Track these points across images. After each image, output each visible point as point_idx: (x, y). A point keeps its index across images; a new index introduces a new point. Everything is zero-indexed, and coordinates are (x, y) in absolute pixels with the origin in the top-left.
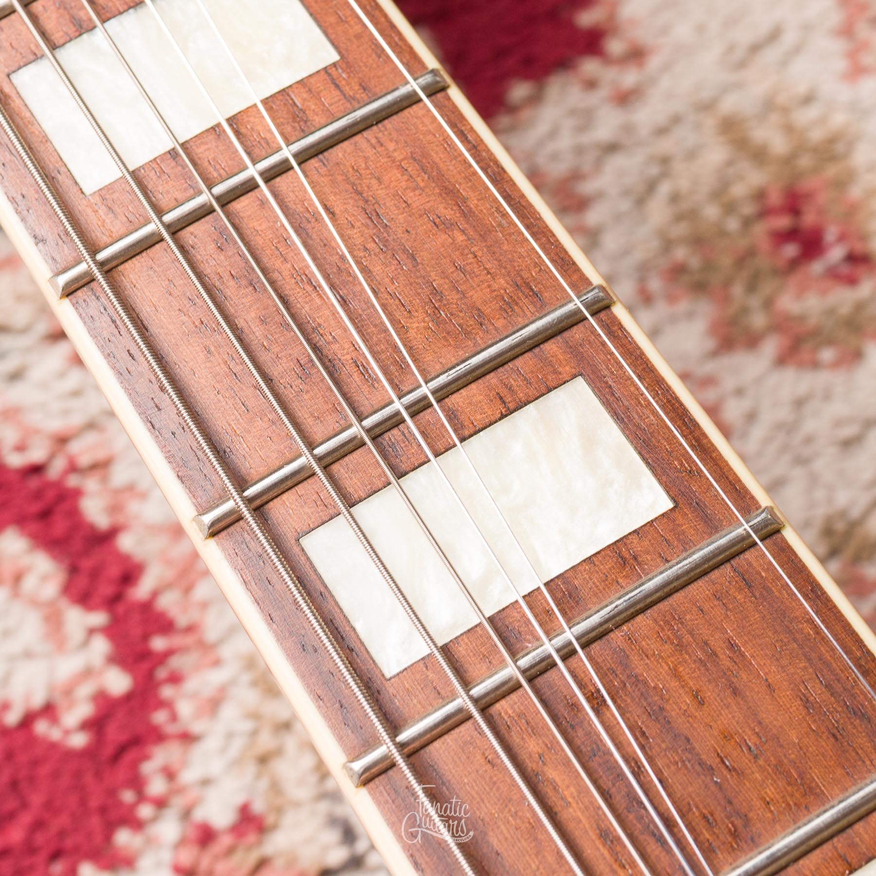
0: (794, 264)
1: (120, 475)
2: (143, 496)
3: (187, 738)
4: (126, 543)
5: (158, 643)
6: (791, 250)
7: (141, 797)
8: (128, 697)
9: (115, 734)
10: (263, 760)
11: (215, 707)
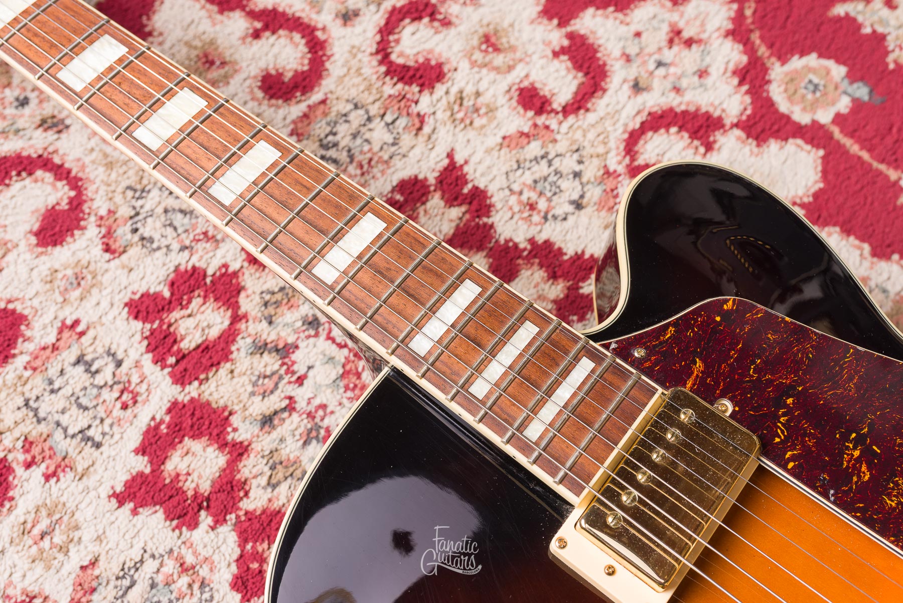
0: (209, 68)
1: (61, 152)
2: (68, 155)
3: (92, 200)
4: (67, 165)
6: (207, 65)
7: (84, 214)
8: (76, 196)
9: (75, 203)
10: (111, 199)
11: (97, 192)
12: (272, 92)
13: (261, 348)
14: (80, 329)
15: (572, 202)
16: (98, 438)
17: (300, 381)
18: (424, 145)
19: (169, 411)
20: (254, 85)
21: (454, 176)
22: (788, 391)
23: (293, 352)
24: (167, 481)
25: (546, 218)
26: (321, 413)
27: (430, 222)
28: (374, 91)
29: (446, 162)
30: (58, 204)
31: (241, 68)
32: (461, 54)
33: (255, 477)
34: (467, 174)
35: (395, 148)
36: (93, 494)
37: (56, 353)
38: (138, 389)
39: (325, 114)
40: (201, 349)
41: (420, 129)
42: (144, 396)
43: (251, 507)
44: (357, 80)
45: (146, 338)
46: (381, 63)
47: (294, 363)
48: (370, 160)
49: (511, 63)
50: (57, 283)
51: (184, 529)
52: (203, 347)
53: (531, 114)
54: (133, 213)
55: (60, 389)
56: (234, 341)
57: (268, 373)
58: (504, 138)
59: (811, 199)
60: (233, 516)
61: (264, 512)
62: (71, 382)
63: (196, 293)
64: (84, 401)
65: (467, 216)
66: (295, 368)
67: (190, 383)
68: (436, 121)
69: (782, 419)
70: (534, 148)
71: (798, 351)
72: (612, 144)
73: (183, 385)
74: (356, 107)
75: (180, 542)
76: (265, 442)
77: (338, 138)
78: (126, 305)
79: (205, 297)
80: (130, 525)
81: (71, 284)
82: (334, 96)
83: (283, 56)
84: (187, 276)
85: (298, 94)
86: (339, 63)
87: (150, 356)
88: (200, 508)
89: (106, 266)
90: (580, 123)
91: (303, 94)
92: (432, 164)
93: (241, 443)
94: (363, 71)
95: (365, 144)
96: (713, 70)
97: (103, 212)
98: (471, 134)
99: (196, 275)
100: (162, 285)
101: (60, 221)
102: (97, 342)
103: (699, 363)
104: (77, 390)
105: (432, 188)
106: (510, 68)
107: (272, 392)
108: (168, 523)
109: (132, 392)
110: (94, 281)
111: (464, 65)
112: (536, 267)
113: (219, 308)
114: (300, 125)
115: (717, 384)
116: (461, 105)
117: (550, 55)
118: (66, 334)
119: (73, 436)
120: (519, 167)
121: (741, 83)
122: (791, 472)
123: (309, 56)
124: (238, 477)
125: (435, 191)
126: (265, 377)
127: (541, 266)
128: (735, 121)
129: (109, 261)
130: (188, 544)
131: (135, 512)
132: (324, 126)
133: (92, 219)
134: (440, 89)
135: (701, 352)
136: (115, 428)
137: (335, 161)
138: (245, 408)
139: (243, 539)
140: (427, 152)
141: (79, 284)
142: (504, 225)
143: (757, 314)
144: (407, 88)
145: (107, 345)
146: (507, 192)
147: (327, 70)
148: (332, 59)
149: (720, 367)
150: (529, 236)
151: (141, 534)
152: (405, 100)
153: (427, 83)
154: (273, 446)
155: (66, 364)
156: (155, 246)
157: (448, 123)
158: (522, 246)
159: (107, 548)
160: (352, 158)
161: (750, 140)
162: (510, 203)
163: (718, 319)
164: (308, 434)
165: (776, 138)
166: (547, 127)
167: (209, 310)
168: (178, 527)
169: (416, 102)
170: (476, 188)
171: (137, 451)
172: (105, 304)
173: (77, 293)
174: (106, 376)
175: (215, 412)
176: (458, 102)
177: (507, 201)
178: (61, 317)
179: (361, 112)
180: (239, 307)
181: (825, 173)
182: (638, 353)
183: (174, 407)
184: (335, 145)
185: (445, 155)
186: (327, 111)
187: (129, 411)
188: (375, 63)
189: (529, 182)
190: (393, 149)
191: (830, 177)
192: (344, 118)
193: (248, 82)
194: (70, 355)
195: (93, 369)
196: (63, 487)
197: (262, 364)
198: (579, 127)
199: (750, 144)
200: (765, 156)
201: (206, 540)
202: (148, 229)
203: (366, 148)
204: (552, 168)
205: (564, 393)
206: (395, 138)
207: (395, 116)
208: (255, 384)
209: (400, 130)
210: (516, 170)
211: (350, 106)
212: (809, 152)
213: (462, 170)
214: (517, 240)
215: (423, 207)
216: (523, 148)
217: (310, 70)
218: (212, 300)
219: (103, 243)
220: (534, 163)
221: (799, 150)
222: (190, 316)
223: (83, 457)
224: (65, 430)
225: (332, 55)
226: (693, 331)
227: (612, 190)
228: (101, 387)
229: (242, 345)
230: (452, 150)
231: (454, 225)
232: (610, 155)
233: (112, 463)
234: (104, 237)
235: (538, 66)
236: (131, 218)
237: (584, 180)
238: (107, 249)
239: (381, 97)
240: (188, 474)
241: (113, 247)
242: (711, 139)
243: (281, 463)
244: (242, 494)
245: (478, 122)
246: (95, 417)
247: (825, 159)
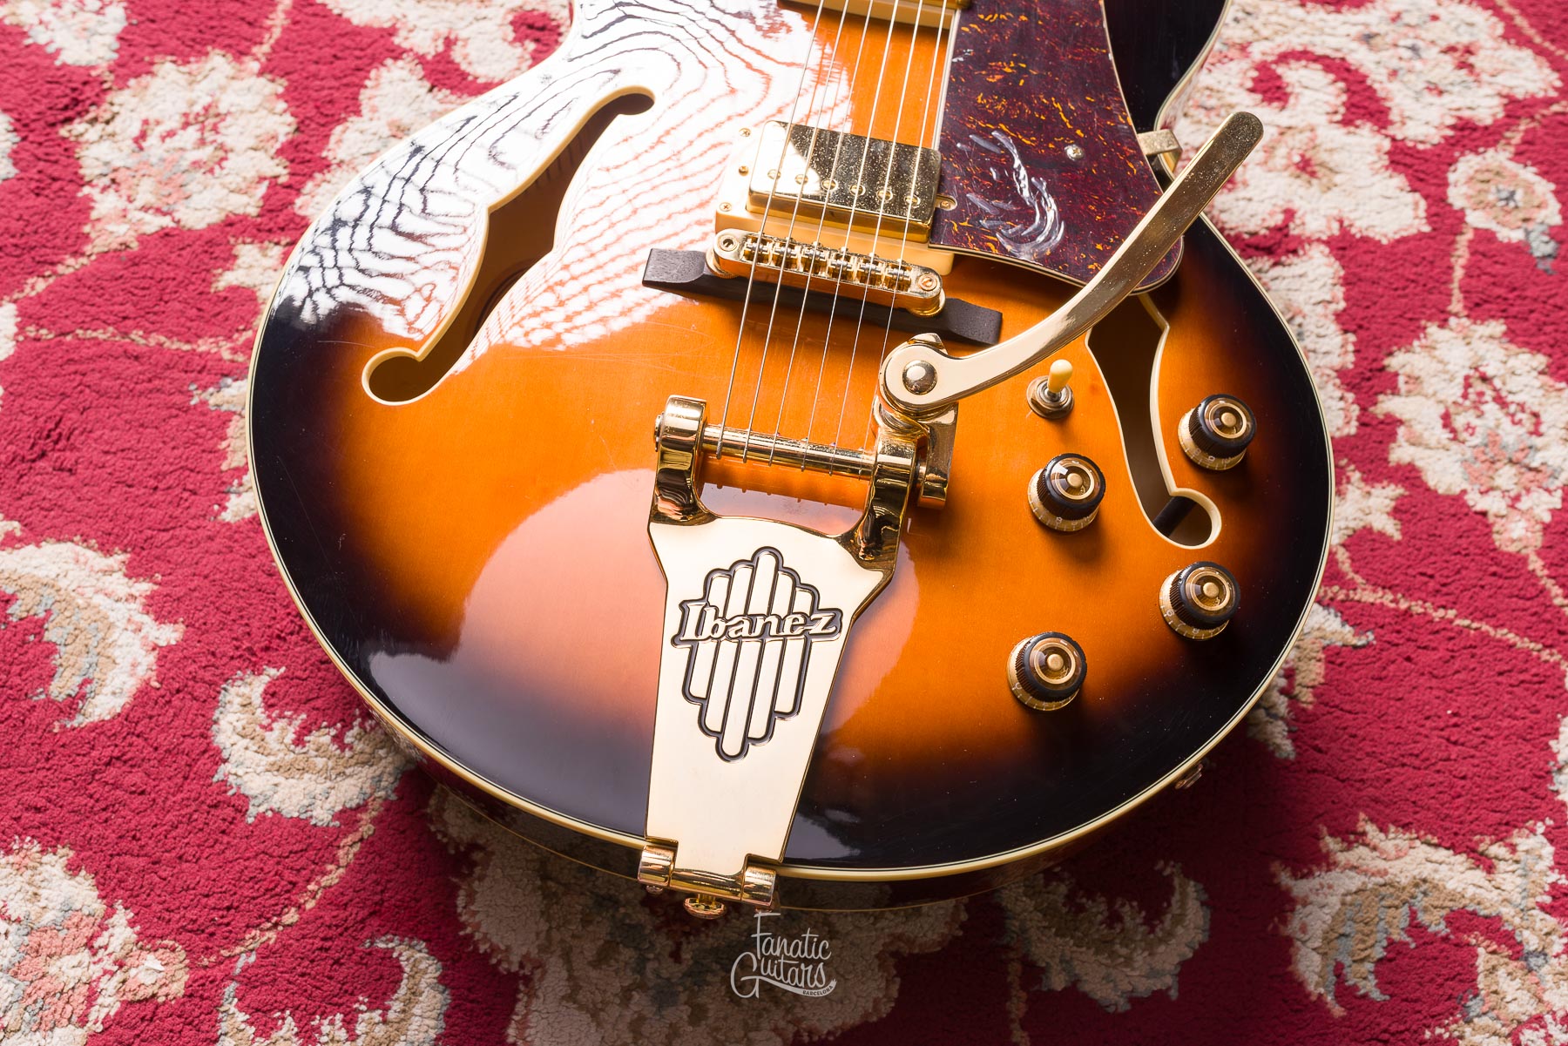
59: (1358, 236)
72: (1281, 40)
96: (1446, 99)
121: (1453, 127)
128: (1399, 137)
161: (1386, 157)
165: (1410, 181)
181: (1403, 240)
191: (1402, 248)
199: (1380, 159)
200: (1378, 177)
212: (1416, 217)
221: (1411, 207)
242: (1358, 122)
247: (1421, 236)
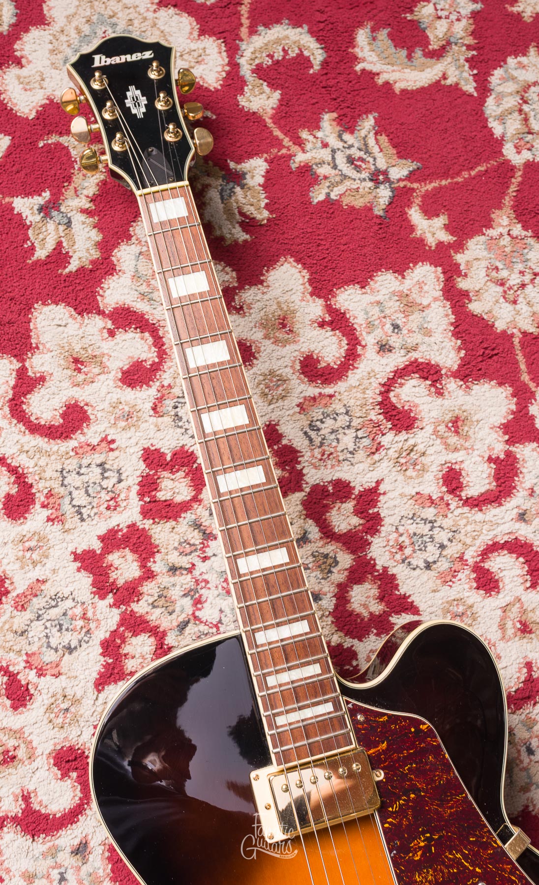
0: (281, 328)
1: (166, 329)
2: (167, 333)
3: (164, 371)
4: (164, 340)
5: (164, 356)
6: (281, 326)
7: (155, 377)
8: (158, 363)
9: (154, 367)
10: (175, 378)
11: (170, 368)
12: (306, 370)
13: (197, 525)
14: (112, 446)
15: (426, 562)
16: (85, 516)
17: (205, 559)
18: (368, 465)
19: (129, 527)
20: (299, 357)
21: (370, 498)
22: (415, 790)
23: (212, 540)
24: (104, 565)
25: (403, 561)
26: (203, 584)
27: (337, 516)
28: (364, 411)
29: (374, 485)
30: (145, 361)
31: (299, 341)
32: (433, 420)
33: (148, 595)
34: (380, 501)
35: (351, 456)
36: (65, 545)
37: (93, 451)
38: (121, 503)
39: (326, 406)
40: (165, 504)
41: (373, 453)
42: (121, 509)
43: (136, 610)
44: (359, 395)
45: (143, 476)
46: (381, 393)
47: (208, 546)
48: (331, 454)
49: (459, 446)
50: (117, 410)
51: (97, 596)
52: (168, 503)
53: (444, 489)
54: (181, 395)
55: (83, 474)
56: (186, 511)
57: (191, 542)
58: (417, 493)
60: (124, 608)
61: (140, 617)
62: (90, 474)
63: (184, 469)
64: (90, 490)
65: (361, 528)
66: (207, 550)
67: (148, 519)
68: (387, 454)
69: (401, 802)
70: (430, 512)
71: (438, 775)
72: (478, 542)
73: (144, 517)
74: (347, 413)
75: (91, 602)
76: (164, 580)
77: (323, 426)
78: (144, 449)
79: (187, 474)
80: (73, 575)
81: (124, 416)
82: (339, 398)
83: (328, 349)
84: (184, 455)
85: (319, 382)
86: (357, 377)
87: (138, 488)
88: (111, 591)
89: (148, 418)
90: (469, 515)
91: (322, 384)
92: (364, 480)
93: (153, 572)
94: (367, 392)
95: (335, 441)
97: (166, 383)
98: (400, 477)
99: (190, 458)
100: (169, 451)
101: (140, 373)
102: (117, 460)
103: (385, 745)
104: (91, 481)
105: (353, 496)
106: (456, 450)
107: (186, 555)
108: (91, 587)
109: (117, 502)
110: (136, 423)
111: (429, 429)
112: (375, 586)
113: (190, 486)
114: (307, 402)
115: (385, 762)
116: (408, 454)
117: (486, 458)
118: (104, 444)
119: (74, 506)
120: (412, 518)
122: (384, 829)
123: (343, 360)
124: (140, 588)
125: (354, 499)
126: (189, 544)
127: (379, 587)
129: (150, 416)
130: (94, 606)
131: (79, 570)
132: (320, 413)
133: (158, 384)
134: (403, 435)
135: (391, 740)
136: (96, 517)
137: (311, 440)
138: (167, 554)
139: (121, 623)
140: (367, 471)
141: (128, 419)
142: (378, 548)
143: (434, 742)
144: (384, 421)
145: (120, 466)
146: (394, 528)
147: (347, 377)
148: (355, 371)
149: (393, 754)
150: (386, 565)
151: (75, 583)
152: (378, 428)
153: (398, 426)
154: (168, 585)
155: (94, 462)
156: (180, 424)
157: (392, 462)
158: (378, 567)
159: (55, 579)
160: (322, 444)
162: (391, 537)
163: (413, 730)
164: (189, 591)
166: (448, 505)
167: (184, 484)
168: (94, 593)
169: (383, 435)
170: (378, 514)
171: (99, 537)
172: (133, 441)
173: (123, 424)
174: (108, 484)
175: (151, 544)
176: (408, 451)
177: (390, 534)
178: (107, 433)
179: (347, 418)
180: (201, 493)
182: (360, 717)
183: (132, 527)
184: (319, 430)
185: (376, 480)
186: (328, 404)
187: (109, 512)
188: (377, 391)
189: (411, 532)
190: (349, 455)
192: (335, 415)
193: (295, 354)
194: (98, 458)
195: (106, 475)
196: (53, 530)
197: (191, 536)
198: (467, 517)
201: (104, 610)
202: (183, 411)
203: (334, 444)
204: (431, 533)
205: (308, 713)
206: (354, 449)
207: (365, 435)
208: (180, 544)
209: (361, 446)
210: (409, 519)
211: (343, 410)
213: (378, 497)
214: (377, 562)
215: (340, 504)
216: (423, 507)
217: (338, 369)
218: (189, 478)
219: (154, 403)
220: (423, 522)
222: (172, 480)
223: (72, 521)
224: (72, 499)
225: (357, 368)
226: (395, 727)
227: (455, 571)
228: (103, 489)
229: (188, 517)
230: (382, 480)
231: (349, 528)
232: (471, 548)
233: (83, 535)
234: (157, 399)
235: (473, 460)
236: (178, 397)
237: (444, 553)
238: (154, 409)
239: (366, 417)
240: (117, 569)
241: (158, 409)
243: (166, 597)
244: (136, 599)
245: (410, 472)
246: (90, 503)
